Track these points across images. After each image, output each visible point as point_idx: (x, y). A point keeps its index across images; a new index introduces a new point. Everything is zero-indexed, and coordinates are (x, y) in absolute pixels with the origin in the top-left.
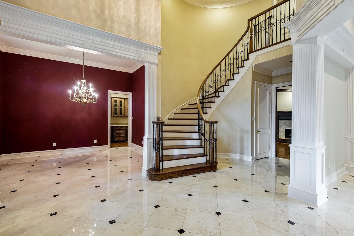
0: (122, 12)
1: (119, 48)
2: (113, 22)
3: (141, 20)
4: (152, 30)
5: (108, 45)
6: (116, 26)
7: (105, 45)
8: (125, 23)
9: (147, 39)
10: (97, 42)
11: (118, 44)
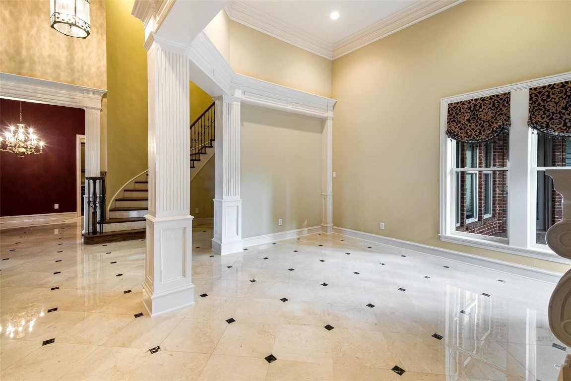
0: (46, 52)
1: (42, 92)
2: (33, 62)
3: (76, 58)
4: (93, 70)
5: (26, 90)
6: (38, 68)
7: (22, 89)
8: (52, 63)
9: (85, 80)
10: (9, 87)
11: (40, 88)
